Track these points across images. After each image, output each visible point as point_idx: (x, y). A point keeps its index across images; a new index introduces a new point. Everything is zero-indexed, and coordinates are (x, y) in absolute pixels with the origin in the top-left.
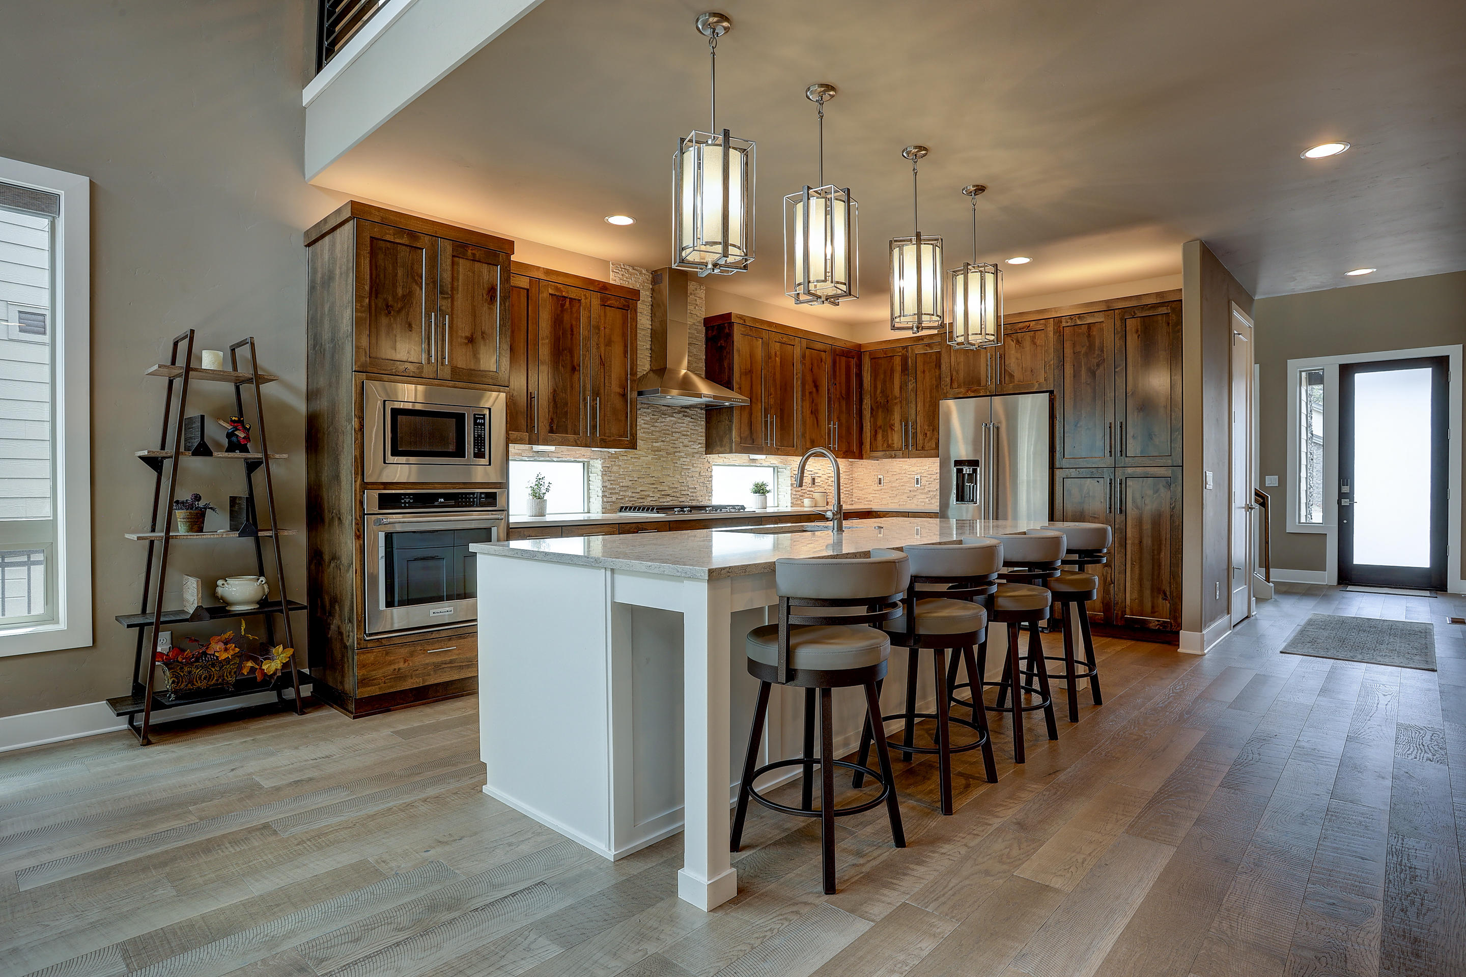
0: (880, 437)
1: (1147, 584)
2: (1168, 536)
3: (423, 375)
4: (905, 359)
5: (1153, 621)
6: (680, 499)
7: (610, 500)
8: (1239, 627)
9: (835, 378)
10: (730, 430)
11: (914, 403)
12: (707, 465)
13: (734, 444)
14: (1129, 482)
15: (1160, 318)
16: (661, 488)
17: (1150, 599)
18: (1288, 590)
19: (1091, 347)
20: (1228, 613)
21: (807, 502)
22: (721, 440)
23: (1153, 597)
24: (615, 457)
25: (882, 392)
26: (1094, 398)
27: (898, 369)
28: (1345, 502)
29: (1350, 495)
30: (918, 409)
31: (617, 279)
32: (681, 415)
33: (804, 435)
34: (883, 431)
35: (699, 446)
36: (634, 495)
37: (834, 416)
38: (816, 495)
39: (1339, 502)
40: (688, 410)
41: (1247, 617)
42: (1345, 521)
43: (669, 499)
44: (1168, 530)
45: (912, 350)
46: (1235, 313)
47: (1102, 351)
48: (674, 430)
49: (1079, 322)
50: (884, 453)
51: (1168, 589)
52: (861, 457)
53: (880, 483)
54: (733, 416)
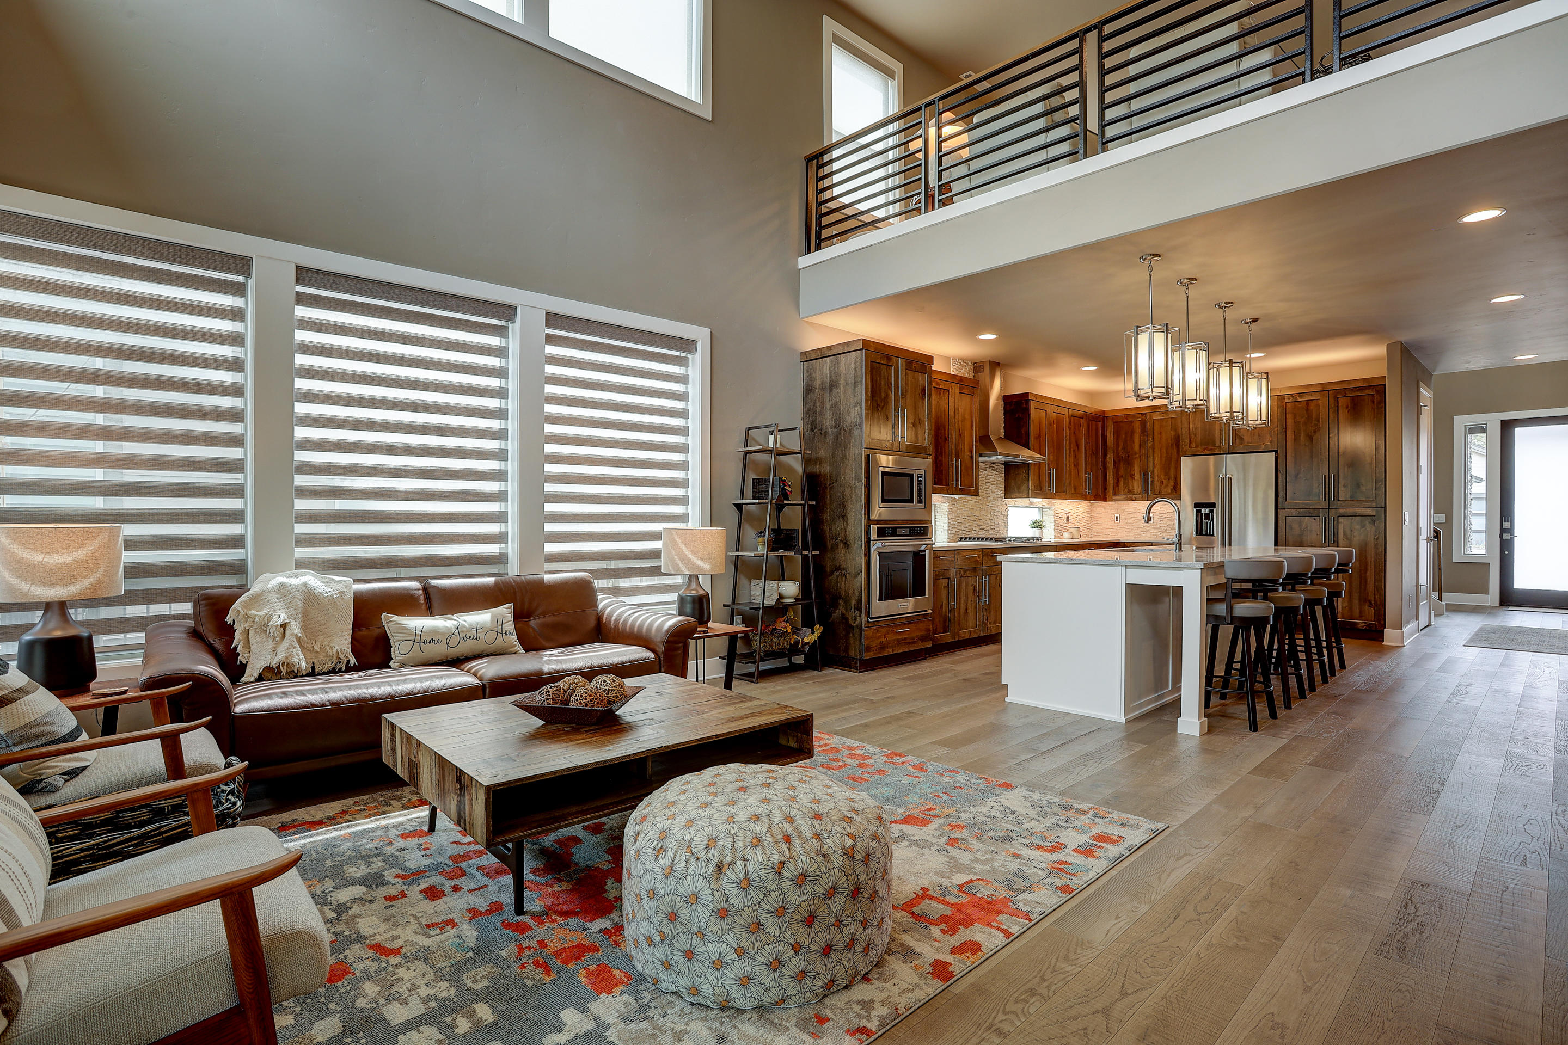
0: (1121, 484)
1: (1356, 596)
2: (1373, 559)
3: (894, 449)
4: (1144, 424)
5: (1361, 624)
6: (991, 533)
7: (952, 532)
8: (1423, 632)
9: (1089, 439)
10: (1028, 480)
11: (1152, 457)
12: (1005, 507)
13: (1030, 491)
14: (1341, 520)
15: (1366, 397)
16: (980, 524)
17: (1358, 607)
18: (1456, 609)
19: (1309, 417)
20: (1417, 620)
21: (1066, 535)
22: (1019, 488)
23: (1360, 605)
24: (954, 501)
25: (1124, 448)
26: (1312, 457)
27: (1138, 430)
28: (1506, 536)
29: (1510, 531)
30: (1156, 462)
31: (955, 370)
32: (991, 469)
33: (1070, 483)
34: (1125, 479)
35: (1001, 493)
36: (965, 529)
37: (1088, 468)
38: (1072, 530)
39: (1501, 536)
40: (994, 465)
41: (1428, 626)
42: (1506, 552)
43: (984, 532)
44: (1373, 555)
45: (1151, 416)
46: (1422, 390)
47: (1318, 421)
48: (987, 481)
49: (1299, 400)
50: (1124, 496)
51: (1373, 599)
52: (1105, 500)
53: (1117, 520)
54: (1029, 470)
